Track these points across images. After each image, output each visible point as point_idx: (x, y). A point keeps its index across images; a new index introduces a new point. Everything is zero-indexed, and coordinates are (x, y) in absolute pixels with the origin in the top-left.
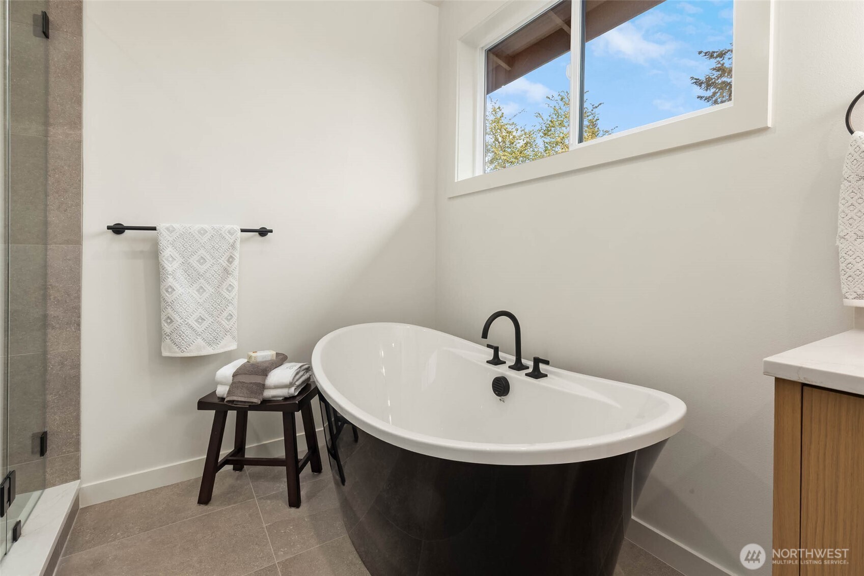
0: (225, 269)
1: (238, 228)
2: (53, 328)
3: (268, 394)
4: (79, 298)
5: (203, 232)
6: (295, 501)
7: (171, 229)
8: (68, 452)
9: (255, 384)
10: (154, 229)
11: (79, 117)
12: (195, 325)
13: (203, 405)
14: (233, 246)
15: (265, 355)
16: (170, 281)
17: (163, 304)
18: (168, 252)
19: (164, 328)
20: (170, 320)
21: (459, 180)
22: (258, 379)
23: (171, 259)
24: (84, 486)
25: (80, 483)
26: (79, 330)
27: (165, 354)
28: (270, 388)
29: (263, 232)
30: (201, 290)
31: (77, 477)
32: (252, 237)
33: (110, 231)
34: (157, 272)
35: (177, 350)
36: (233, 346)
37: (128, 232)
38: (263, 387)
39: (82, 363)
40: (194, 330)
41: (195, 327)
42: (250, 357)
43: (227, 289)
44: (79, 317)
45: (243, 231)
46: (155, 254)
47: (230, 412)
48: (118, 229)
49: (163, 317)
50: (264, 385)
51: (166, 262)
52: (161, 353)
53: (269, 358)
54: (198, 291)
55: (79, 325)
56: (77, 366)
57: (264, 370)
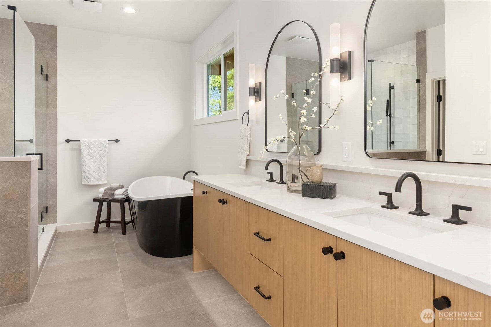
0: (103, 155)
1: (107, 140)
2: (49, 173)
3: (115, 197)
4: (56, 164)
5: (95, 142)
6: (124, 233)
7: (85, 141)
8: (54, 214)
9: (111, 193)
10: (79, 141)
11: (56, 105)
12: (92, 174)
13: (95, 200)
14: (105, 147)
15: (115, 185)
16: (84, 159)
17: (82, 166)
18: (84, 149)
19: (83, 175)
20: (84, 172)
21: (196, 119)
22: (112, 192)
23: (84, 151)
24: (59, 225)
25: (57, 225)
26: (57, 174)
27: (83, 183)
28: (116, 195)
29: (117, 141)
30: (95, 162)
31: (56, 222)
32: (112, 143)
33: (66, 142)
34: (80, 156)
35: (87, 182)
36: (106, 182)
37: (70, 142)
38: (113, 194)
39: (57, 185)
40: (92, 175)
41: (93, 175)
42: (110, 185)
43: (104, 162)
44: (56, 170)
45: (109, 141)
46: (79, 149)
47: (104, 203)
48: (68, 141)
49: (82, 171)
50: (114, 194)
51: (83, 152)
52: (82, 183)
53: (117, 186)
54: (94, 162)
55: (56, 172)
56: (56, 186)
57: (115, 189)
